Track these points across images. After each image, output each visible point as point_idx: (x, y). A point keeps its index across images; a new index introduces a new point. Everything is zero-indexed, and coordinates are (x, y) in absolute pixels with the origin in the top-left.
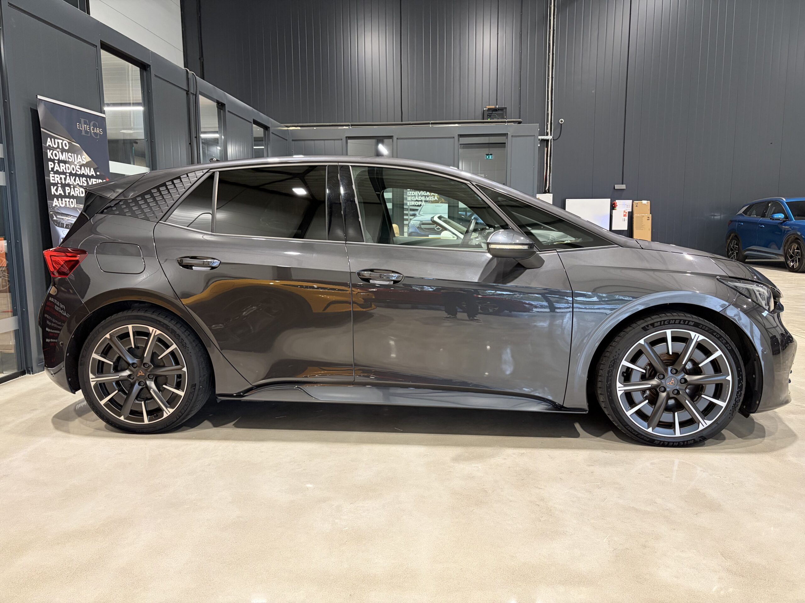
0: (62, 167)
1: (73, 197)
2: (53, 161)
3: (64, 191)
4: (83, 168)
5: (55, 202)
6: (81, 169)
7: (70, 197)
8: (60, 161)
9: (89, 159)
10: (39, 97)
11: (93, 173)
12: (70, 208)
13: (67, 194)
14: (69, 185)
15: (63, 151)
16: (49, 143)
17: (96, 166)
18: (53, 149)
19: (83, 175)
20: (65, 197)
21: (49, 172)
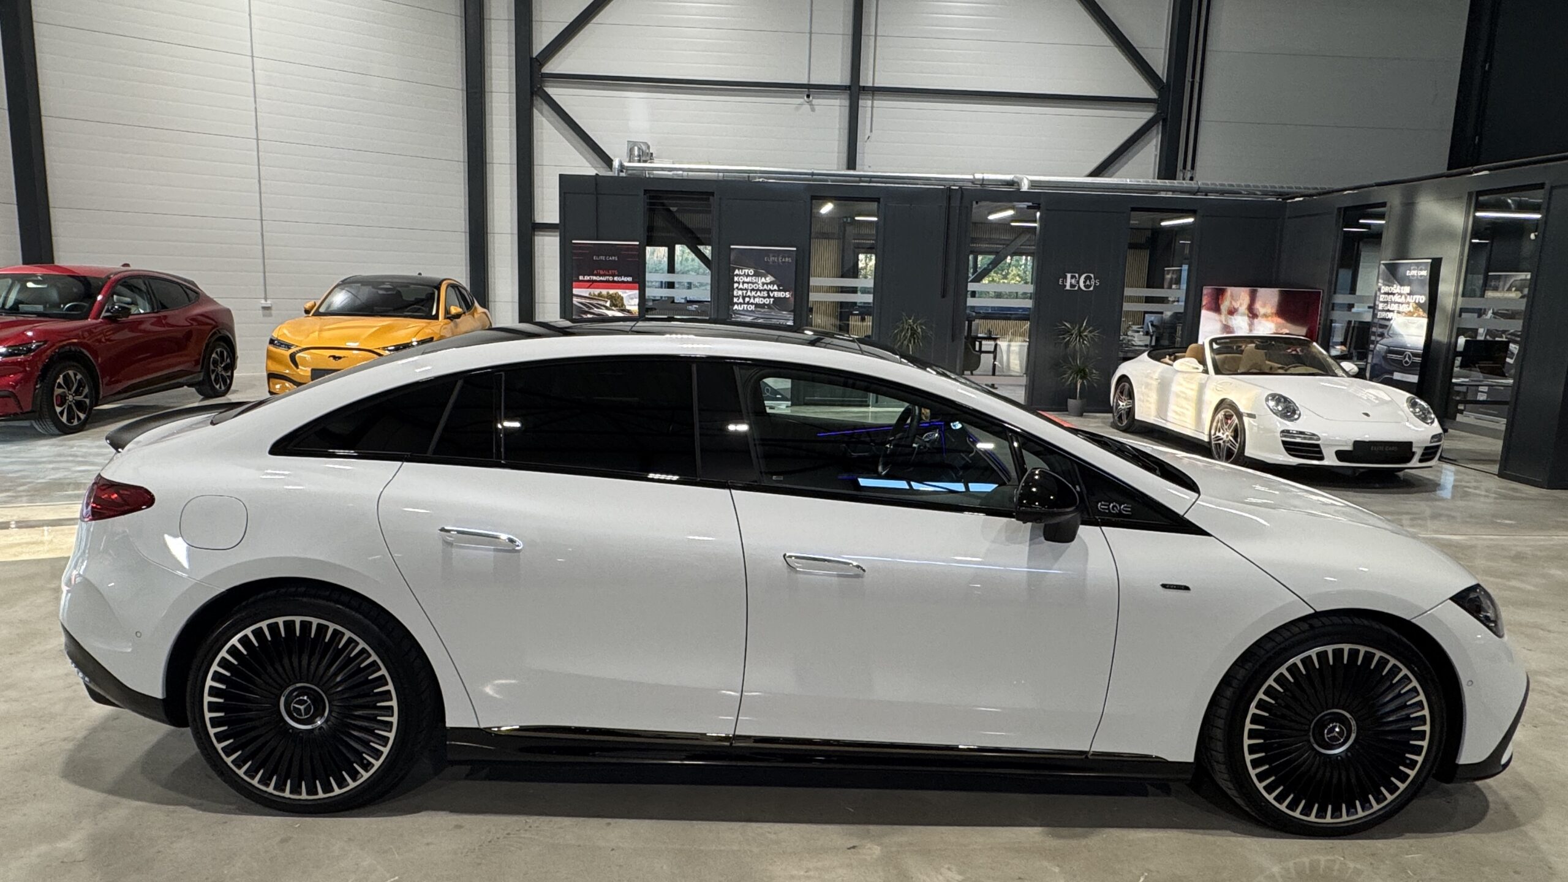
0: (746, 286)
1: (752, 304)
2: (739, 283)
3: (744, 300)
4: (765, 286)
5: (736, 307)
6: (763, 286)
7: (748, 303)
8: (744, 283)
9: (773, 279)
10: (732, 247)
11: (775, 287)
12: (747, 311)
13: (746, 301)
14: (749, 297)
15: (748, 276)
16: (737, 272)
17: (779, 283)
18: (740, 275)
19: (765, 290)
20: (744, 303)
21: (734, 289)
